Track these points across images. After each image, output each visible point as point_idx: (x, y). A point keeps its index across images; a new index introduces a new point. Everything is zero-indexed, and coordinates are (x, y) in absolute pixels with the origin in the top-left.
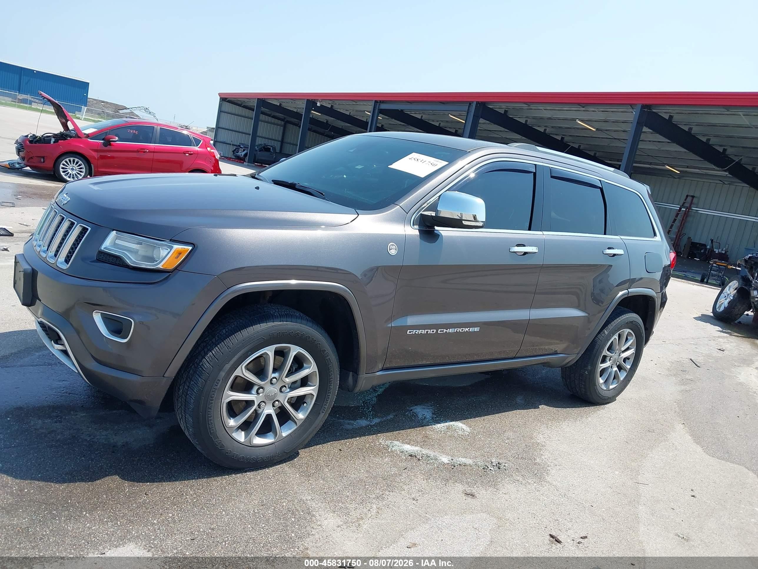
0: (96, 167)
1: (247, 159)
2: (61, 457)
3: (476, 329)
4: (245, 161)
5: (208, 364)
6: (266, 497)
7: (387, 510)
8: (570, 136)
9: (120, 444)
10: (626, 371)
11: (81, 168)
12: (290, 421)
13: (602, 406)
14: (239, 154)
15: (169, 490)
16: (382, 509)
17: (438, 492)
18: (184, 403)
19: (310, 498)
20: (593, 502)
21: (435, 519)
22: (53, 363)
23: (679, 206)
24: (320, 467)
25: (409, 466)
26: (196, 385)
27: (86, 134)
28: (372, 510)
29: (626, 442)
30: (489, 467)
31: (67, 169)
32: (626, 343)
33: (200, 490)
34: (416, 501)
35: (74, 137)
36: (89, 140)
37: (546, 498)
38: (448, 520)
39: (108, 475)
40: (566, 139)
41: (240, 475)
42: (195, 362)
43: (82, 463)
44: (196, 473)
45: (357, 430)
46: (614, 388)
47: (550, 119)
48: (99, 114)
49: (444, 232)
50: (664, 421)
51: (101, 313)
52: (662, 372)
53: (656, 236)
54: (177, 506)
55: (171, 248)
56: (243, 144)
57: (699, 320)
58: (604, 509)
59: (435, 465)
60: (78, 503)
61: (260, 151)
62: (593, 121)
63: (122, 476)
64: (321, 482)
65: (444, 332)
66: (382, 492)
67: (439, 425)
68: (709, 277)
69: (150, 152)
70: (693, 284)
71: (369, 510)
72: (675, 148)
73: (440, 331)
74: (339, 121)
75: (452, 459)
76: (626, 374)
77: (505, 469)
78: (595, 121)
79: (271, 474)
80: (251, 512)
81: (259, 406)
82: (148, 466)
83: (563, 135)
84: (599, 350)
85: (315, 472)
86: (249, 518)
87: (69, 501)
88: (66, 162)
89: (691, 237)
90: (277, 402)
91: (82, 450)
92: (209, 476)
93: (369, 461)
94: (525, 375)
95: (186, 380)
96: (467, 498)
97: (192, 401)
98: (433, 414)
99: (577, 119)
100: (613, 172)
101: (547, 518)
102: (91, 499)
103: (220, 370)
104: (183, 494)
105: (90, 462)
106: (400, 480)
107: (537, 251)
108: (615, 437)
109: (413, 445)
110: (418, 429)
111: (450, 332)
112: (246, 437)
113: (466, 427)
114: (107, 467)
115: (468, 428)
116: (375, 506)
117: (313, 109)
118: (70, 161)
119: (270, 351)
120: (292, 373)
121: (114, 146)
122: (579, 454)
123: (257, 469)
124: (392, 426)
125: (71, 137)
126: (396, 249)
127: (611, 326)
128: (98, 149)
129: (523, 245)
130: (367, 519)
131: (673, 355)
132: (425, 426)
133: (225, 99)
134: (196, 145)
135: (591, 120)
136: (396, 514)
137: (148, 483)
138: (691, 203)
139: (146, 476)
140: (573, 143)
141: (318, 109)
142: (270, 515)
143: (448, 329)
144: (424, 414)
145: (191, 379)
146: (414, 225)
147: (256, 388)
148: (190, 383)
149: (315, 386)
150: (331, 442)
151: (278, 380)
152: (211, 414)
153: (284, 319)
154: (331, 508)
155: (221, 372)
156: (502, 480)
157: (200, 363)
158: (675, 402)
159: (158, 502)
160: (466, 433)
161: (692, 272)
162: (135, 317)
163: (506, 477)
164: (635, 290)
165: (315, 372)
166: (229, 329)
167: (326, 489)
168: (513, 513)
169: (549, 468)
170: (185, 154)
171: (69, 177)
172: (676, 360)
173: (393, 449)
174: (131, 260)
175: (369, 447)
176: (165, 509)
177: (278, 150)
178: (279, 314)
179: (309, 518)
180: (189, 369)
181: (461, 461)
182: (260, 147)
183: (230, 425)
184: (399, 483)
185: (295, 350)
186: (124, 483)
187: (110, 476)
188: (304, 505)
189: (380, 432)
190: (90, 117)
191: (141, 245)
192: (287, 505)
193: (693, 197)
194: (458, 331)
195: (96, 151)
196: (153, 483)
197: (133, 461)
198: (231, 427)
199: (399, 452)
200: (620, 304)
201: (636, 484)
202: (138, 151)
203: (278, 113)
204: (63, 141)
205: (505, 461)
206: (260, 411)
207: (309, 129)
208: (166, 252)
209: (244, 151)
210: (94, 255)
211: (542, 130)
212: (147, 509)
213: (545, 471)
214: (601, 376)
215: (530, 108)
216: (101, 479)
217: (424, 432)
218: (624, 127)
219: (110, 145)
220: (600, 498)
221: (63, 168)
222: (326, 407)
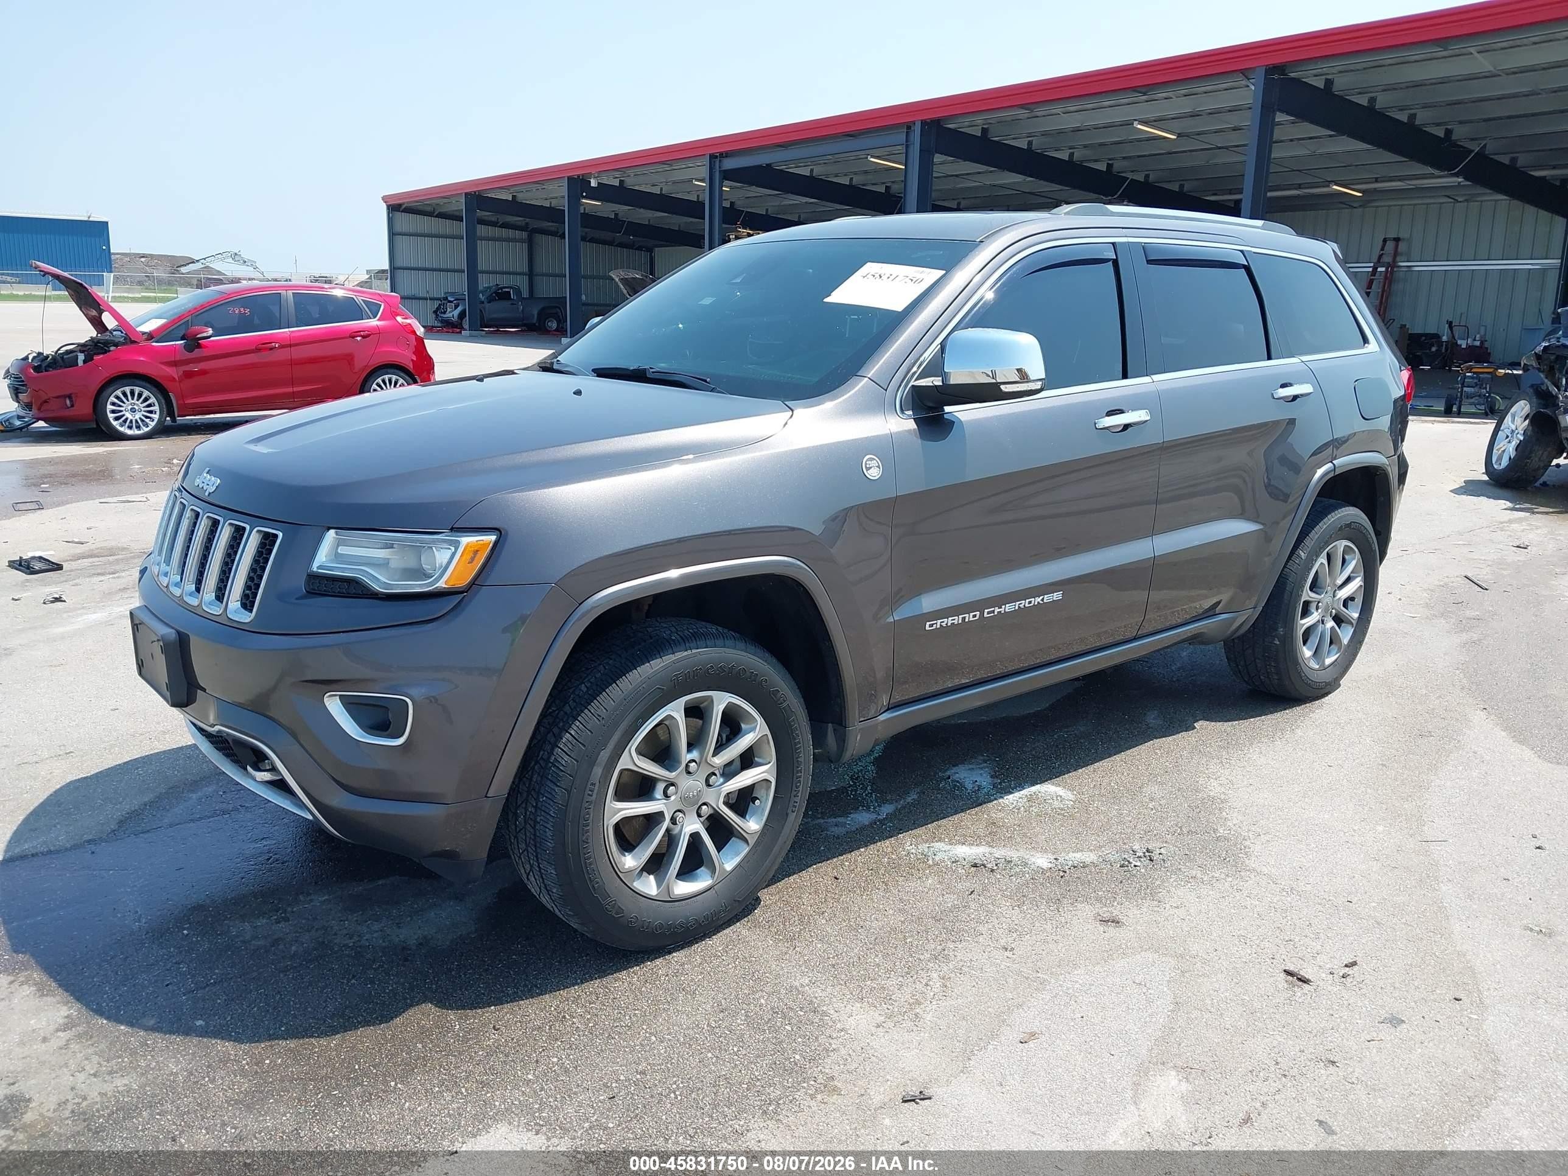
0: (181, 397)
1: (466, 323)
2: (312, 985)
3: (1055, 597)
4: (462, 328)
5: (566, 758)
6: (724, 995)
7: (962, 979)
8: (1124, 158)
9: (412, 942)
10: (1352, 624)
11: (149, 406)
12: (733, 839)
13: (1317, 702)
14: (448, 315)
15: (536, 1014)
16: (950, 978)
17: (1049, 927)
18: (532, 842)
19: (807, 981)
20: (1350, 894)
21: (1057, 980)
22: (231, 809)
23: (1372, 265)
24: (809, 918)
25: (978, 888)
26: (552, 803)
27: (146, 333)
28: (931, 983)
29: (1382, 764)
30: (1131, 861)
31: (121, 411)
32: (1344, 567)
33: (594, 1003)
34: (1010, 951)
35: (124, 344)
36: (154, 344)
37: (1257, 903)
38: (1082, 977)
39: (411, 1006)
40: (1117, 166)
41: (661, 960)
42: (540, 756)
43: (355, 990)
44: (575, 972)
45: (856, 834)
46: (1336, 660)
47: (1077, 130)
48: (140, 283)
49: (961, 413)
50: (1446, 710)
51: (340, 696)
52: (1416, 613)
53: (1368, 343)
54: (561, 1042)
55: (457, 544)
56: (452, 294)
57: (1462, 494)
58: (1374, 904)
59: (1027, 876)
60: (375, 1068)
61: (489, 302)
62: (1168, 120)
63: (438, 1002)
64: (819, 945)
65: (996, 613)
66: (941, 944)
67: (1010, 797)
68: (1460, 402)
69: (282, 348)
70: (1433, 422)
71: (927, 985)
72: (1347, 145)
73: (988, 613)
74: (642, 210)
75: (1055, 859)
76: (1353, 630)
77: (1164, 860)
78: (1173, 119)
79: (720, 949)
80: (703, 1028)
81: (673, 821)
82: (481, 975)
83: (1110, 160)
84: (1293, 595)
85: (801, 930)
86: (704, 1041)
87: (357, 1067)
88: (117, 398)
89: (1405, 325)
90: (704, 807)
91: (347, 966)
92: (602, 973)
93: (899, 891)
94: (1150, 668)
95: (528, 796)
96: (1106, 929)
97: (549, 833)
98: (992, 777)
99: (1135, 120)
100: (1263, 228)
101: (1271, 941)
102: (396, 1055)
103: (592, 763)
104: (564, 1017)
105: (369, 986)
106: (969, 916)
107: (1148, 418)
108: (1358, 758)
109: (972, 845)
110: (973, 811)
111: (1007, 610)
112: (659, 885)
113: (1064, 791)
114: (405, 989)
115: (1069, 793)
116: (935, 975)
117: (584, 194)
118: (125, 394)
119: (675, 710)
120: (721, 745)
121: (207, 347)
122: (1297, 805)
123: (688, 942)
124: (922, 814)
125: (116, 345)
126: (879, 467)
127: (1310, 542)
128: (177, 359)
129: (1118, 410)
130: (929, 1002)
131: (1429, 574)
132: (985, 803)
133: (397, 207)
134: (372, 316)
135: (1164, 118)
136: (979, 983)
137: (492, 1008)
138: (1396, 254)
139: (484, 994)
140: (1132, 172)
141: (594, 194)
142: (743, 1027)
143: (1003, 607)
144: (976, 781)
145: (538, 793)
146: (902, 410)
147: (660, 787)
148: (537, 800)
149: (769, 763)
150: (815, 866)
151: (700, 763)
152: (589, 853)
153: (692, 645)
154: (854, 993)
155: (595, 767)
156: (1163, 881)
157: (549, 758)
158: (1458, 669)
159: (523, 1039)
160: (1067, 802)
161: (1422, 397)
162: (414, 692)
163: (1169, 874)
164: (1347, 461)
165: (765, 737)
166: (591, 683)
167: (833, 958)
168: (1202, 941)
169: (1247, 843)
170: (353, 337)
171: (130, 428)
172: (1437, 583)
173: (937, 858)
174: (381, 581)
175: (889, 863)
176: (541, 1050)
177: (525, 294)
178: (681, 637)
179: (817, 1020)
180: (530, 773)
181: (1073, 859)
182: (488, 293)
183: (626, 867)
184: (968, 922)
185: (721, 701)
186: (446, 1015)
187: (415, 1006)
188: (800, 996)
189: (901, 830)
190: (126, 292)
191: (392, 548)
192: (768, 1002)
193: (1397, 240)
194: (1022, 606)
195: (175, 364)
196: (501, 1006)
197: (450, 970)
198: (630, 871)
199: (949, 863)
200: (1320, 494)
201: (1424, 843)
202: (258, 350)
203: (512, 215)
204: (101, 356)
205: (1159, 845)
206: (676, 830)
207: (584, 239)
208: (448, 554)
209: (456, 307)
210: (301, 583)
211: (1064, 156)
212: (507, 1056)
213: (1241, 850)
214: (1305, 643)
215: (1034, 114)
216: (400, 1015)
217: (986, 816)
218: (1234, 120)
219: (199, 346)
220: (1361, 884)
221: (113, 412)
222: (798, 799)
